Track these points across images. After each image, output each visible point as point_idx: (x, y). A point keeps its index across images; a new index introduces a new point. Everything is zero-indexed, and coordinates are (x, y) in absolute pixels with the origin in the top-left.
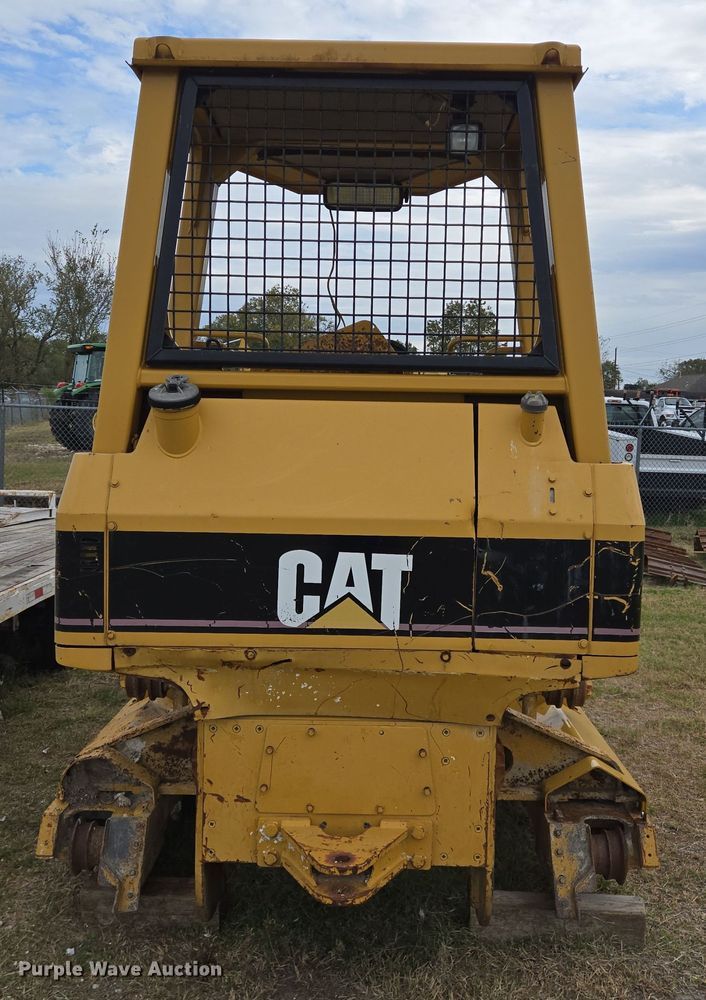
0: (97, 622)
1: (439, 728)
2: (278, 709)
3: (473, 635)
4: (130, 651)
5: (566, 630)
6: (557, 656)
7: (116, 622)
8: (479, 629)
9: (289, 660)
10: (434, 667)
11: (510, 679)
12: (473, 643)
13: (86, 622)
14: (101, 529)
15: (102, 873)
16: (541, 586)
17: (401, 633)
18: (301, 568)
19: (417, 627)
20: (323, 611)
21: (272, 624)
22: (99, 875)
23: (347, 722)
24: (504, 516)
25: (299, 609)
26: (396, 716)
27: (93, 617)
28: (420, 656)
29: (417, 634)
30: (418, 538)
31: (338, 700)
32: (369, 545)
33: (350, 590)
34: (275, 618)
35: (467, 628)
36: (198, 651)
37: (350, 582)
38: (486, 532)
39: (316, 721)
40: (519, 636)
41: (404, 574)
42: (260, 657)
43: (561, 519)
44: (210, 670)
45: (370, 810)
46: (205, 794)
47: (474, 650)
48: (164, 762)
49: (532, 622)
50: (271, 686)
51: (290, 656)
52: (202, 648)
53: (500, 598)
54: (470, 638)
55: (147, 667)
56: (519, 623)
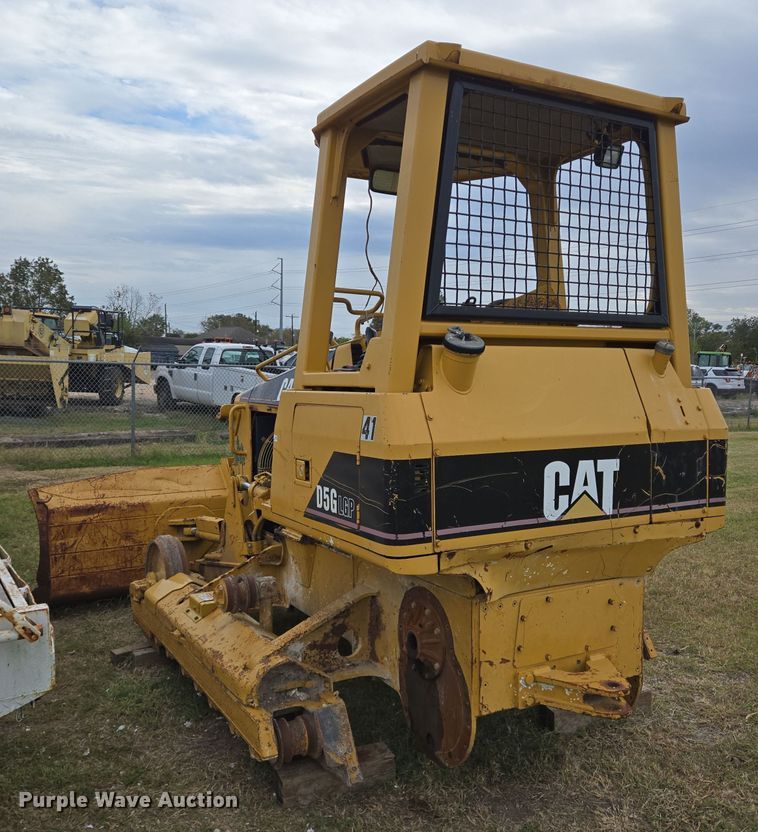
0: (428, 534)
1: (617, 582)
2: (528, 586)
3: (650, 512)
4: (451, 555)
5: (695, 502)
6: (692, 520)
7: (441, 532)
8: (655, 507)
9: (551, 546)
10: (629, 539)
11: (667, 540)
12: (651, 518)
13: (419, 535)
14: (429, 456)
15: (329, 756)
16: (684, 474)
17: (614, 516)
18: (557, 474)
19: (622, 511)
20: (570, 506)
21: (541, 520)
22: (327, 758)
23: (566, 588)
24: (664, 427)
25: (557, 507)
26: (596, 578)
27: (423, 530)
28: (622, 531)
29: (622, 516)
30: (621, 446)
31: (565, 572)
32: (595, 454)
33: (586, 488)
34: (542, 515)
35: (647, 508)
36: (497, 547)
37: (586, 484)
38: (657, 439)
39: (550, 591)
40: (674, 509)
41: (615, 472)
42: (534, 547)
43: (691, 427)
44: (494, 563)
45: (581, 650)
46: (480, 663)
47: (651, 523)
48: (318, 657)
49: (681, 499)
50: (527, 569)
51: (553, 543)
52: (498, 545)
53: (664, 484)
54: (649, 515)
55: (459, 566)
56: (672, 500)
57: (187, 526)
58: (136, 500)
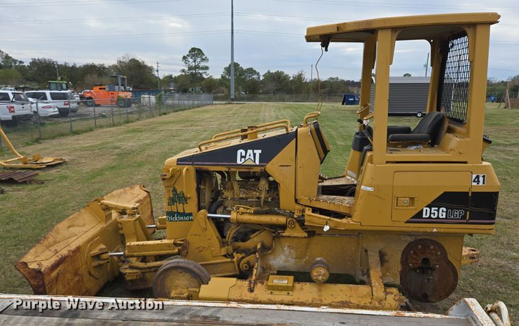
57: (103, 253)
58: (73, 247)
